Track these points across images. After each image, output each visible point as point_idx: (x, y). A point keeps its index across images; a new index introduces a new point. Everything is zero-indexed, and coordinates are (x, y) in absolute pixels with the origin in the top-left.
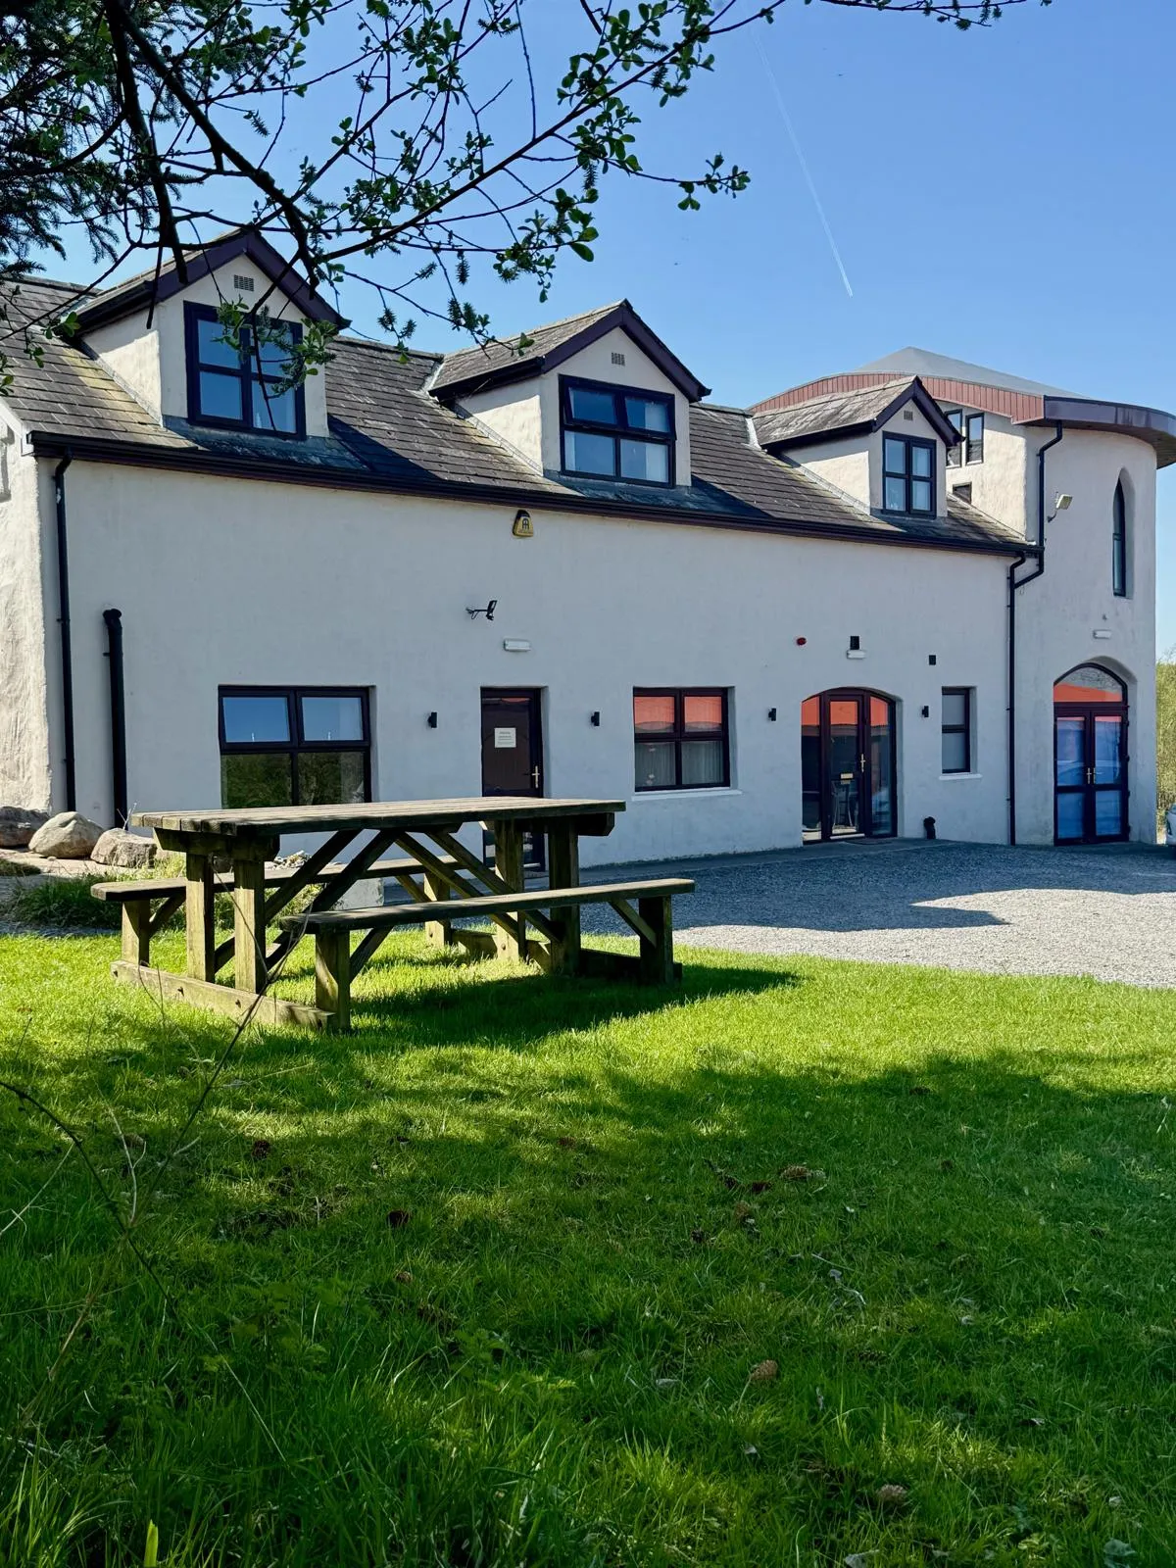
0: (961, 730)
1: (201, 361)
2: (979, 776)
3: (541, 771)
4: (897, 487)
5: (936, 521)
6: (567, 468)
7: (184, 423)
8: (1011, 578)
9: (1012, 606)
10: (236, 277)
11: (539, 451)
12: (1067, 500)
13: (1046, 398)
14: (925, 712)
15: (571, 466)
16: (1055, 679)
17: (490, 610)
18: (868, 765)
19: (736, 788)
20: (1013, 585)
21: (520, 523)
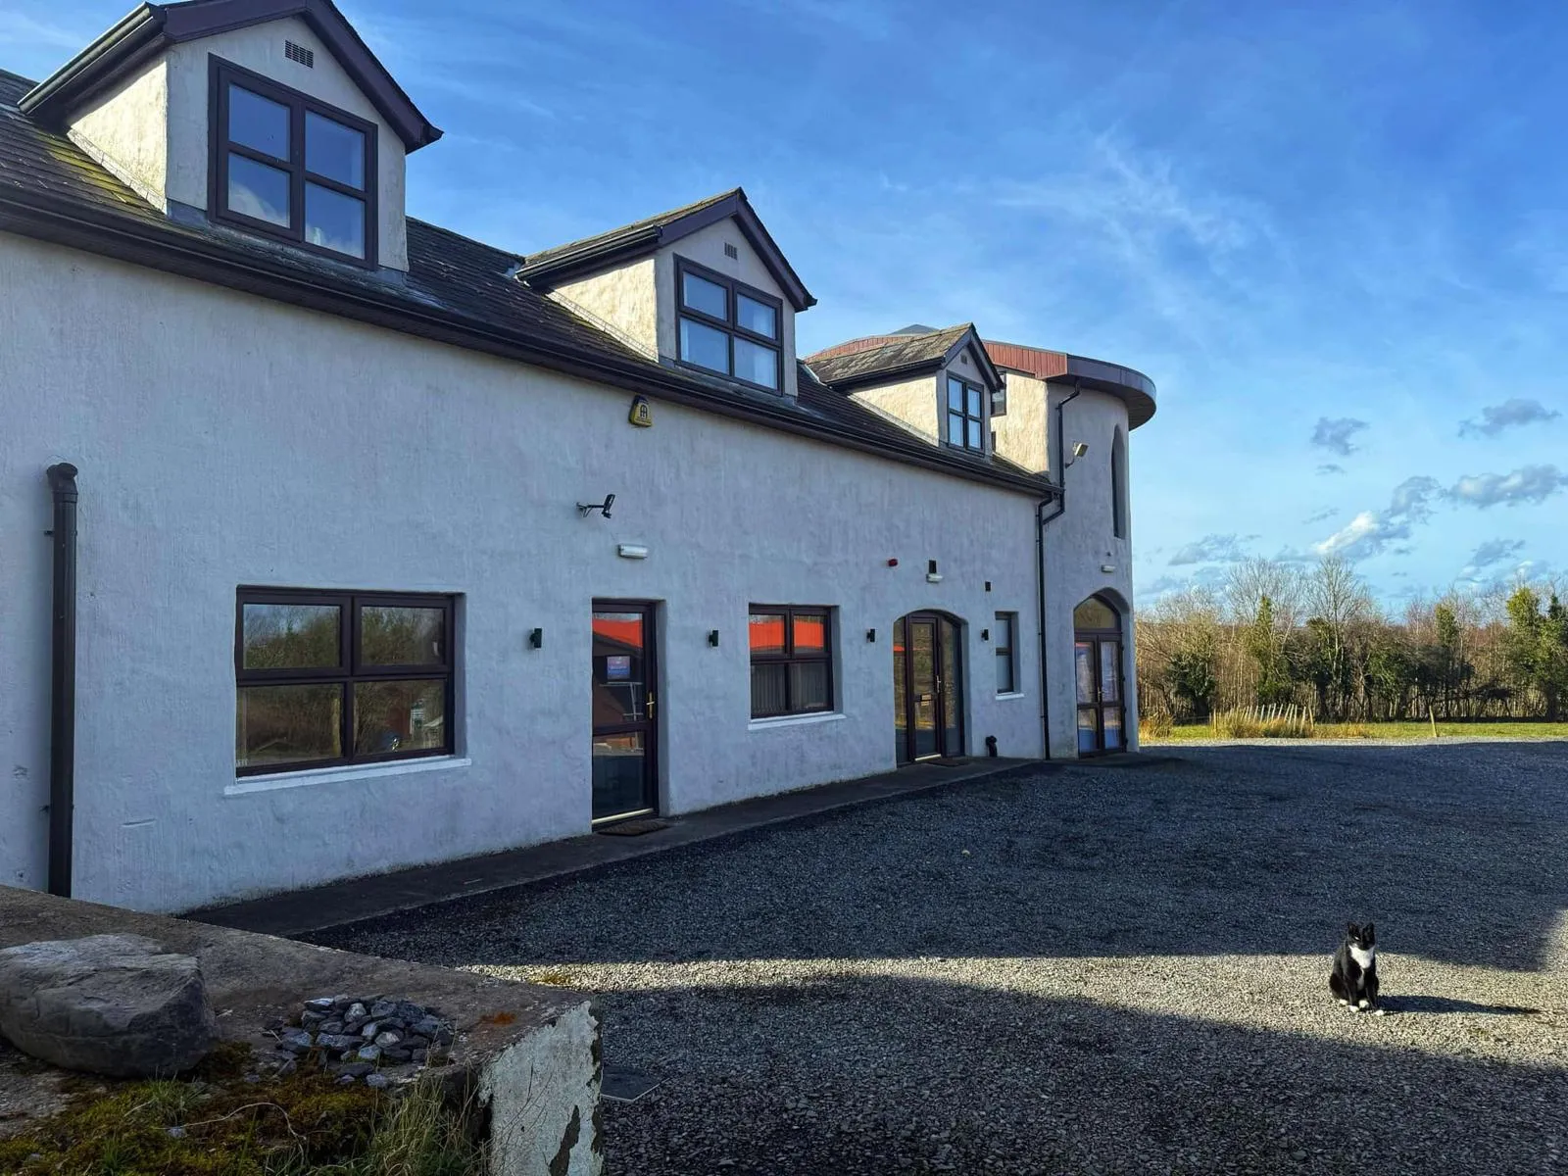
0: (1009, 653)
1: (231, 139)
2: (1022, 695)
3: (655, 699)
4: (956, 424)
5: (985, 459)
6: (683, 358)
7: (201, 217)
8: (1039, 515)
9: (1040, 541)
10: (288, 44)
11: (654, 333)
12: (1084, 448)
13: (1069, 357)
14: (985, 635)
15: (685, 357)
16: (1075, 605)
17: (607, 505)
18: (942, 685)
19: (841, 712)
20: (1041, 522)
21: (638, 409)
